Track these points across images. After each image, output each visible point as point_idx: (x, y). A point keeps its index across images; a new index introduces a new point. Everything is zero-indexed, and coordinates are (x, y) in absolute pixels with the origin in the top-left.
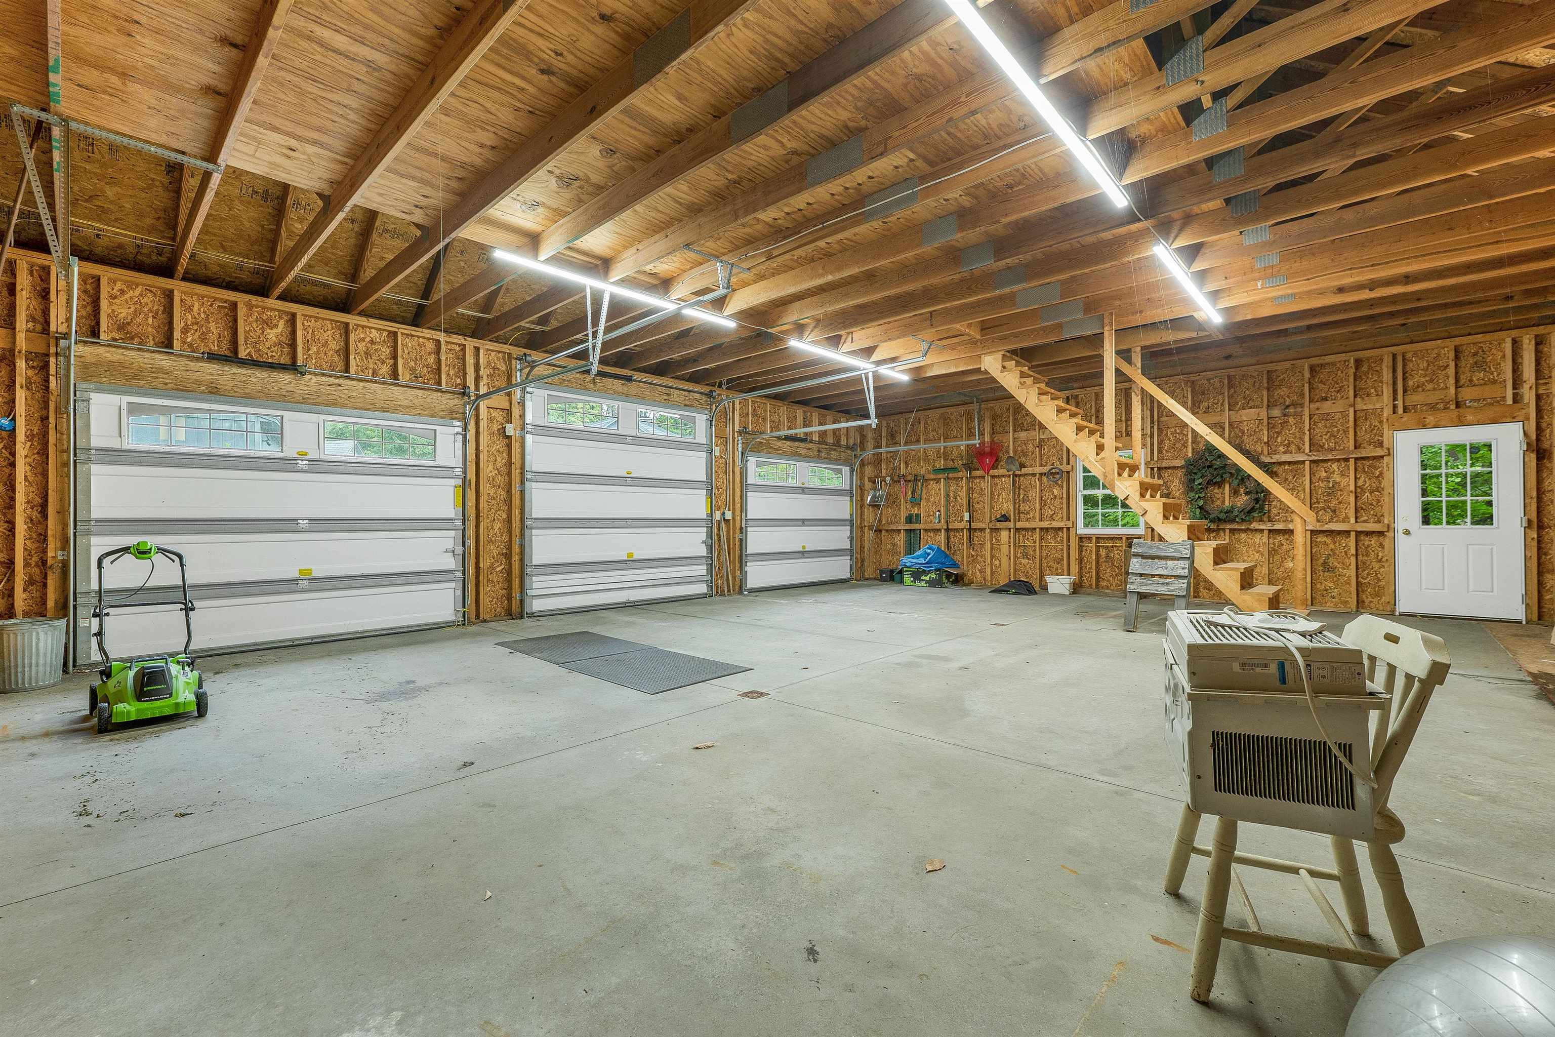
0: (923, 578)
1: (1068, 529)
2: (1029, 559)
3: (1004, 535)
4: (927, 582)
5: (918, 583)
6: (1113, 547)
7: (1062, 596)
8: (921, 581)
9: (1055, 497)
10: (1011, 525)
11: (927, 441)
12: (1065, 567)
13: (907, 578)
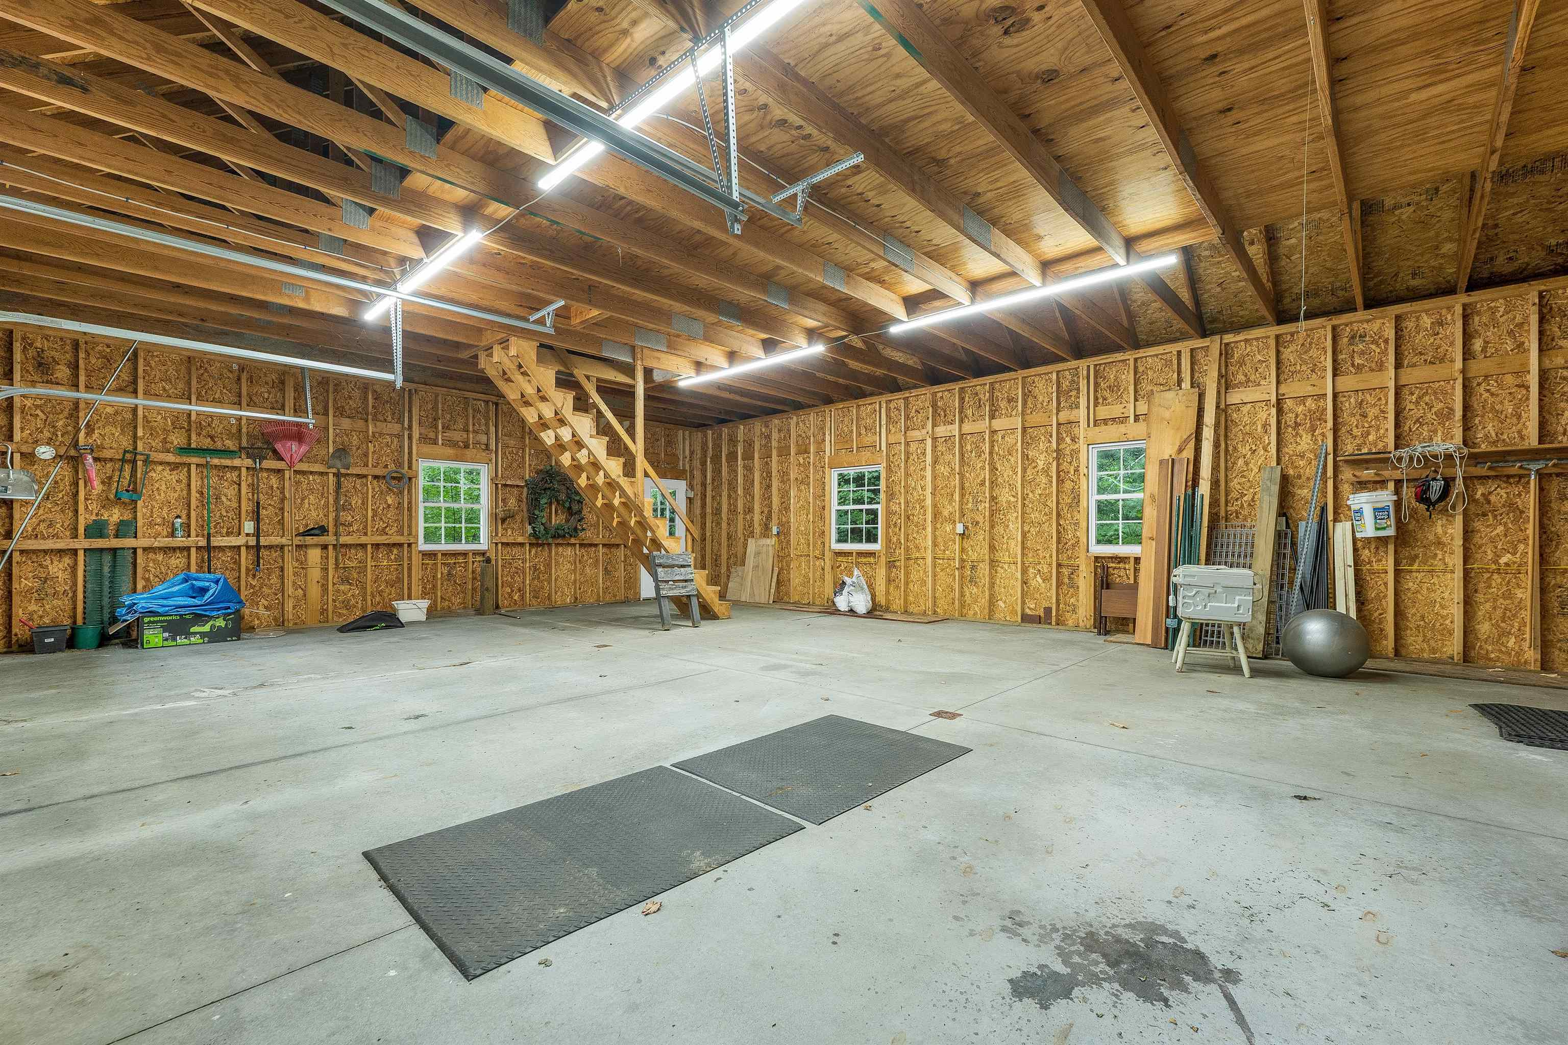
0: (194, 629)
1: (409, 545)
2: (350, 584)
3: (314, 555)
4: (203, 635)
5: (180, 640)
6: (455, 563)
7: (420, 622)
8: (188, 634)
9: (389, 506)
10: (330, 539)
11: (148, 394)
12: (406, 591)
13: (153, 636)
